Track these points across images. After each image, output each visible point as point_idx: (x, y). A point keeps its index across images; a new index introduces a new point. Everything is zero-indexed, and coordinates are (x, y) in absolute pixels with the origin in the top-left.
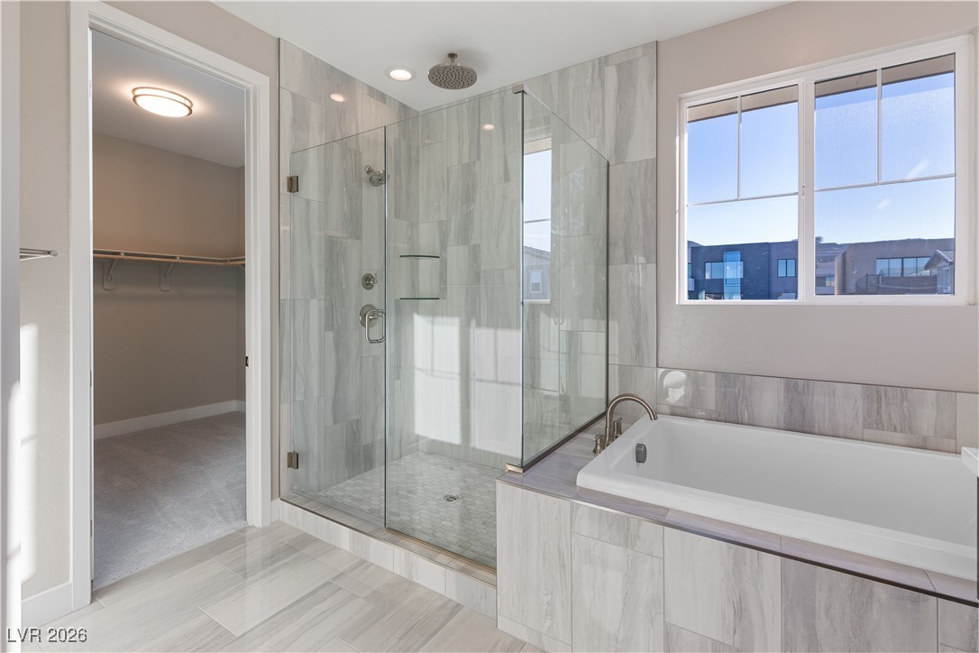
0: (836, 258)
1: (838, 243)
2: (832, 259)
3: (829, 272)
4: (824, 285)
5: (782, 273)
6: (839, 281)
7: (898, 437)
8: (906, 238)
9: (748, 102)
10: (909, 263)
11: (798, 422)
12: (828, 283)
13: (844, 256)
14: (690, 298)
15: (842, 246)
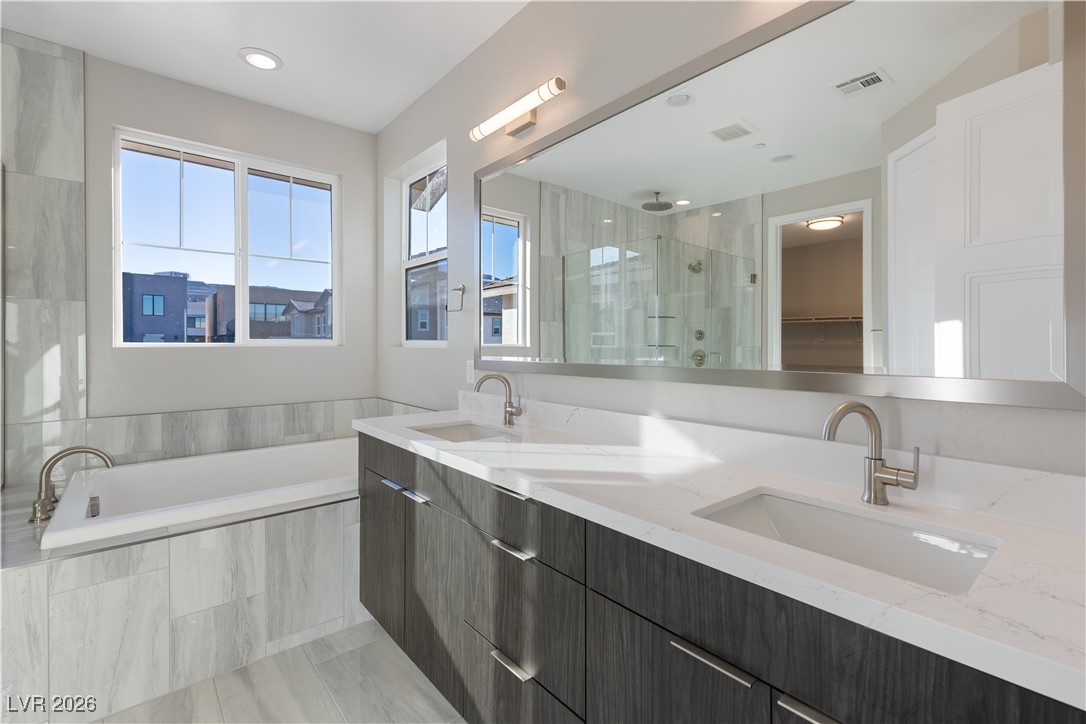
0: (207, 299)
1: (206, 282)
2: (202, 299)
3: (199, 313)
4: (194, 326)
5: (147, 311)
6: (210, 325)
7: (305, 437)
8: (265, 285)
9: (188, 157)
10: (271, 309)
11: (238, 443)
12: (197, 324)
13: (215, 296)
14: (125, 340)
15: (209, 286)
